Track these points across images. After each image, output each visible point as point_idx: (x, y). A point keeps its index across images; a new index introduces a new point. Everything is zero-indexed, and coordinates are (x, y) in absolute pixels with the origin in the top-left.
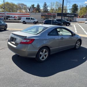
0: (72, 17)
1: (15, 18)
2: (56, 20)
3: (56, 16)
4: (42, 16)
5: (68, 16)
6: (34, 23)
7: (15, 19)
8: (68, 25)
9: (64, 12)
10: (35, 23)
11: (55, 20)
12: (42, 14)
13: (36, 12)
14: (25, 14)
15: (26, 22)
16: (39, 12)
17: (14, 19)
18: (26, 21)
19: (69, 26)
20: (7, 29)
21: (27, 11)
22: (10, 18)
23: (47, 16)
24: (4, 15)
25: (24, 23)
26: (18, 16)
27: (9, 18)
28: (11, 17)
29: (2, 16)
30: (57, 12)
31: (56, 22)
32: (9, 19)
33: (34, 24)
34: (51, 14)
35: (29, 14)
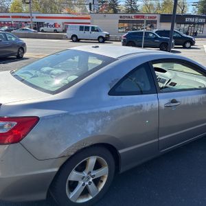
0: (199, 23)
1: (55, 28)
2: (156, 32)
3: (158, 22)
4: (120, 21)
5: (189, 23)
6: (98, 40)
7: (55, 31)
8: (188, 45)
9: (179, 11)
10: (101, 40)
11: (154, 31)
12: (121, 17)
13: (106, 13)
14: (79, 16)
15: (79, 38)
16: (115, 12)
17: (53, 29)
18: (80, 34)
19: (189, 48)
20: (25, 56)
21: (85, 10)
22: (45, 28)
23: (133, 22)
24: (29, 20)
25: (74, 39)
26: (63, 24)
27: (41, 28)
28: (47, 25)
29: (26, 22)
30: (159, 12)
31: (156, 38)
32: (42, 31)
33: (99, 42)
34: (143, 17)
35: (89, 19)
